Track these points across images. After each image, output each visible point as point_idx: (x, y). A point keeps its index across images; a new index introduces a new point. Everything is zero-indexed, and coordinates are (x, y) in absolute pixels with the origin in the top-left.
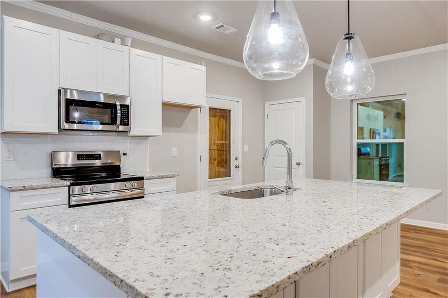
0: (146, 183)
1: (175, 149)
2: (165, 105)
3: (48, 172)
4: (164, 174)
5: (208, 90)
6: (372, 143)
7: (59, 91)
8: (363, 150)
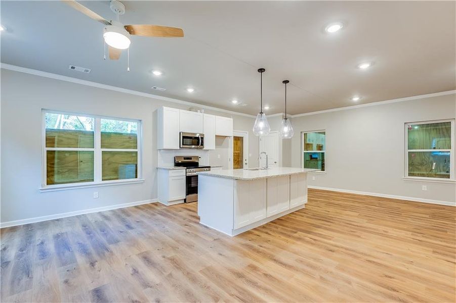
0: (211, 169)
1: (219, 155)
2: (216, 136)
3: (173, 164)
4: (217, 166)
5: (234, 129)
6: (319, 153)
7: (180, 133)
8: (313, 156)
